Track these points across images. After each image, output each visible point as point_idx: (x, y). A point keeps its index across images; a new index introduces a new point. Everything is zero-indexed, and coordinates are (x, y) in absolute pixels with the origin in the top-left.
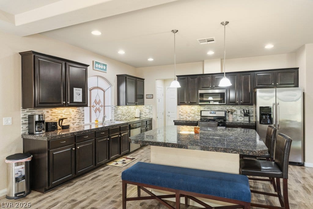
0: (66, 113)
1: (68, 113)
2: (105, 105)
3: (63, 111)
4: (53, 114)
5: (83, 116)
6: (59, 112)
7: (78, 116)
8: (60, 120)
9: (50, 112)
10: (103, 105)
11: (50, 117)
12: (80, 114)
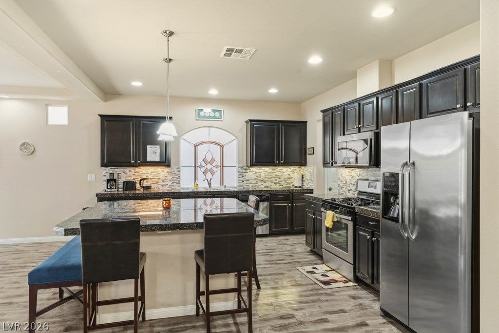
0: (153, 174)
1: (156, 174)
2: (224, 165)
3: (149, 171)
4: (136, 174)
5: (179, 178)
6: (144, 171)
7: (170, 178)
8: (141, 181)
9: (133, 171)
10: (219, 165)
11: (133, 176)
12: (174, 174)
